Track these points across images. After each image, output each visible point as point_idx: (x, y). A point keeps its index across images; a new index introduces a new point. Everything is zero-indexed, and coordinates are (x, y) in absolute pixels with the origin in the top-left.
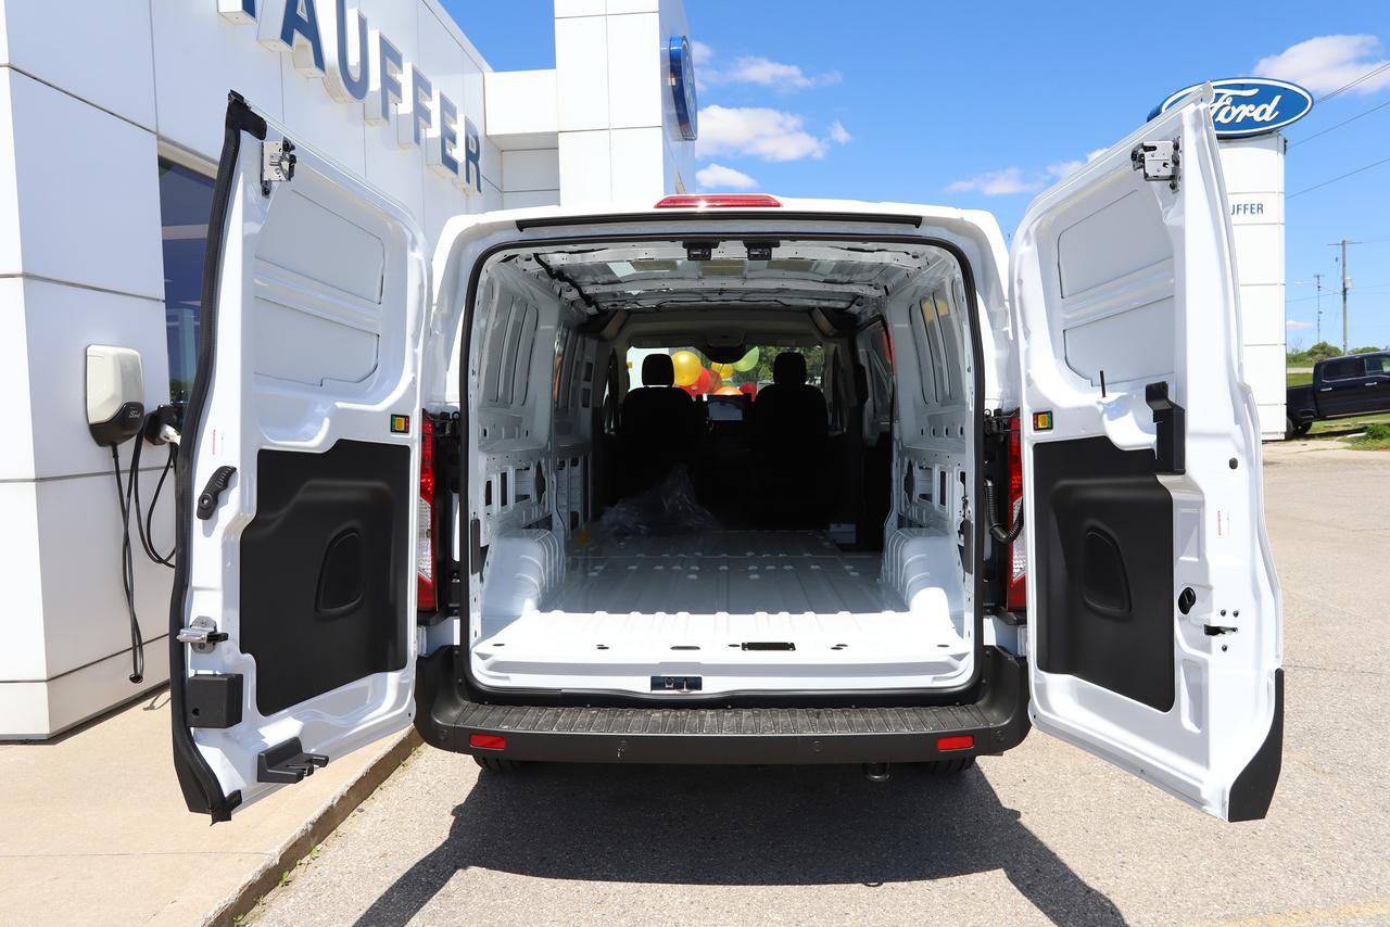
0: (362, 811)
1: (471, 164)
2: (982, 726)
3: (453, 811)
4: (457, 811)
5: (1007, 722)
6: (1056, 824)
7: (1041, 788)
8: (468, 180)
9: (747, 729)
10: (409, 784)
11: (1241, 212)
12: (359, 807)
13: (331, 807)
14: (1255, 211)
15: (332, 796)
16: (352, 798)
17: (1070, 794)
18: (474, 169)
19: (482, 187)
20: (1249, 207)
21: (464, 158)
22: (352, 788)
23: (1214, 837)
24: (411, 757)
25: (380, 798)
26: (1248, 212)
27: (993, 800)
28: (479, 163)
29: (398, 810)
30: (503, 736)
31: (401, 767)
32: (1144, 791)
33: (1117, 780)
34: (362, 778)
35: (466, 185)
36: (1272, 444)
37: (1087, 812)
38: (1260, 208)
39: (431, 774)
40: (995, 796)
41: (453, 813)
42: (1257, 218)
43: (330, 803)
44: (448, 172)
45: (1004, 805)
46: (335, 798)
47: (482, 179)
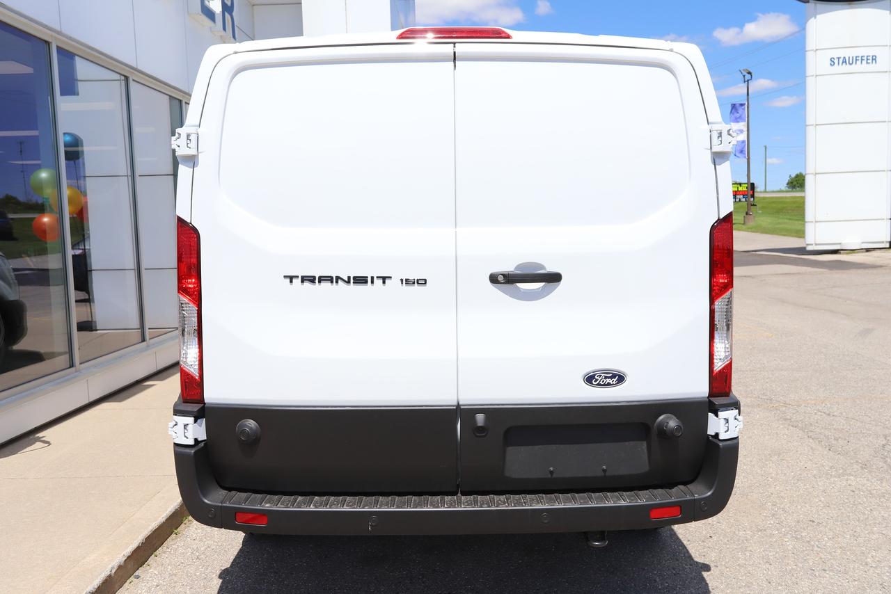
0: (138, 577)
1: (227, 15)
2: (688, 497)
3: (221, 574)
4: (224, 575)
5: (709, 493)
6: (742, 576)
7: (726, 544)
8: (224, 29)
9: (483, 504)
10: (181, 550)
11: (859, 62)
12: (136, 573)
13: (110, 576)
14: (870, 61)
15: (110, 566)
16: (129, 566)
17: (750, 548)
18: (229, 17)
19: (236, 36)
20: (865, 58)
21: (221, 10)
22: (129, 557)
23: (880, 587)
24: (183, 525)
25: (155, 565)
26: (864, 62)
27: (686, 555)
28: (234, 14)
29: (171, 575)
30: (264, 513)
31: (173, 535)
32: (813, 546)
33: (789, 536)
34: (138, 548)
35: (223, 33)
36: (878, 251)
37: (767, 565)
38: (874, 59)
39: (201, 540)
40: (688, 552)
41: (220, 577)
42: (872, 67)
43: (108, 573)
44: (206, 21)
45: (696, 559)
46: (112, 568)
47: (236, 28)
